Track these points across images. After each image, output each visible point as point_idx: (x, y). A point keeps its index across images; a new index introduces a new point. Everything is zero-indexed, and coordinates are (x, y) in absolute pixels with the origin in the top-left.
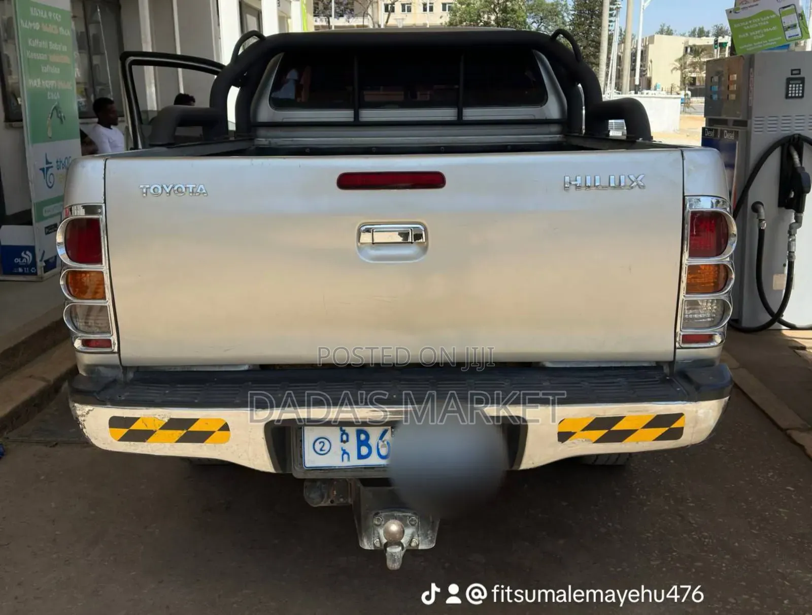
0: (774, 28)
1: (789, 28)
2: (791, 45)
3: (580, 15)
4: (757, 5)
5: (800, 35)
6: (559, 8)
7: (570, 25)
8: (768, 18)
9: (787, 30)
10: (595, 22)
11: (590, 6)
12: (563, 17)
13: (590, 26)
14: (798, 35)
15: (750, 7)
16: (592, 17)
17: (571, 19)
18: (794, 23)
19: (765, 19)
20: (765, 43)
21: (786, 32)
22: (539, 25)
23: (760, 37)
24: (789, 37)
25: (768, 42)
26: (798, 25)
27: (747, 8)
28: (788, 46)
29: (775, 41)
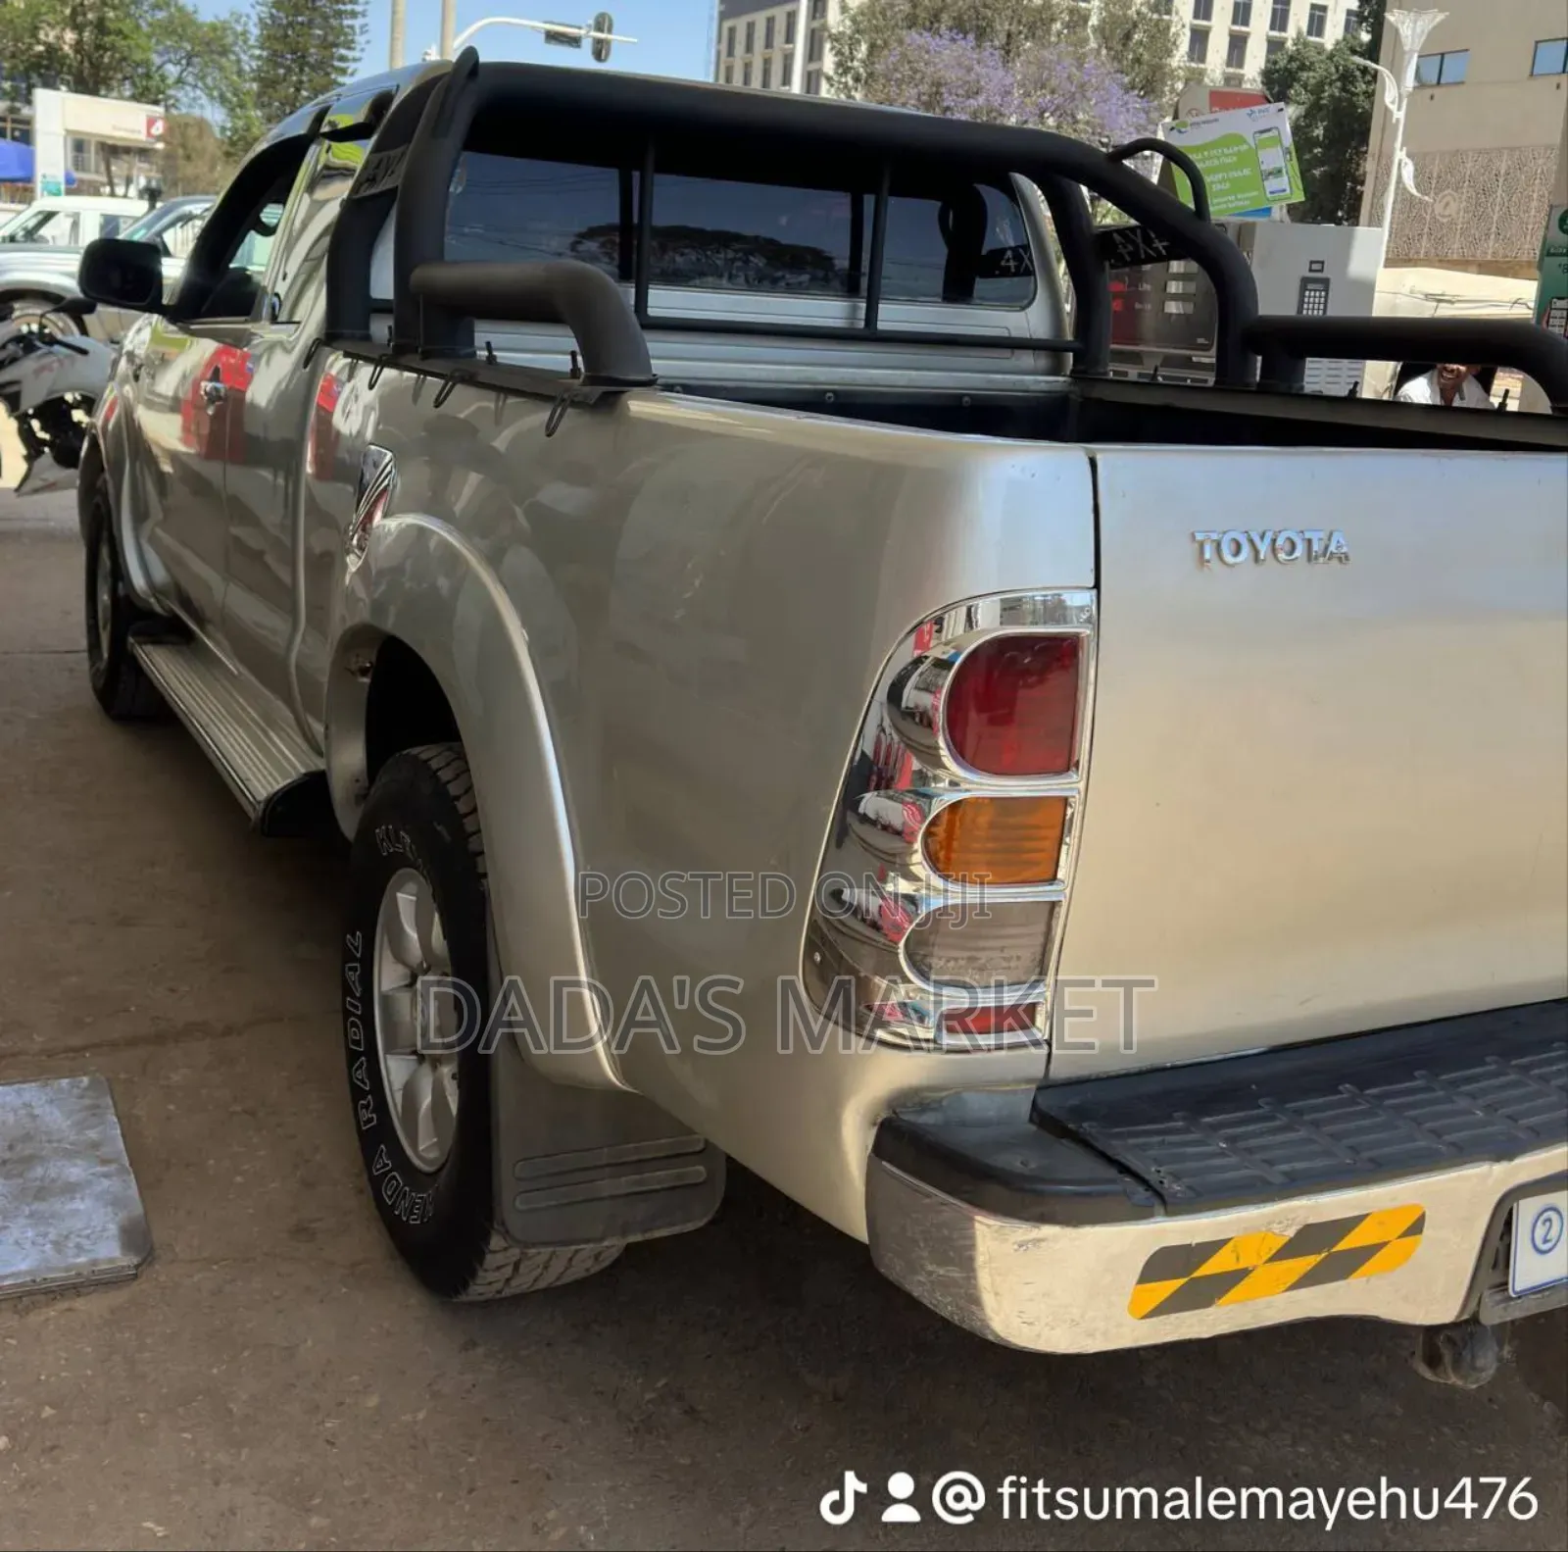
0: (1246, 172)
1: (1270, 174)
2: (1273, 210)
3: (274, 59)
4: (1216, 120)
5: (1288, 191)
6: (230, 39)
7: (254, 80)
8: (1236, 149)
9: (1267, 179)
10: (310, 81)
11: (298, 43)
12: (239, 61)
13: (298, 90)
14: (1284, 190)
15: (1204, 122)
16: (302, 70)
17: (255, 67)
18: (1278, 165)
19: (1231, 151)
20: (1232, 202)
21: (1266, 183)
22: (182, 72)
23: (1223, 187)
24: (1271, 193)
25: (1237, 199)
26: (1284, 171)
27: (1198, 124)
28: (1268, 210)
29: (1247, 199)
